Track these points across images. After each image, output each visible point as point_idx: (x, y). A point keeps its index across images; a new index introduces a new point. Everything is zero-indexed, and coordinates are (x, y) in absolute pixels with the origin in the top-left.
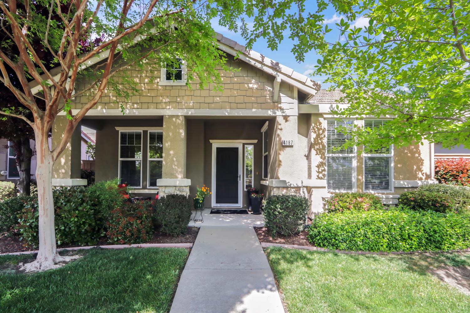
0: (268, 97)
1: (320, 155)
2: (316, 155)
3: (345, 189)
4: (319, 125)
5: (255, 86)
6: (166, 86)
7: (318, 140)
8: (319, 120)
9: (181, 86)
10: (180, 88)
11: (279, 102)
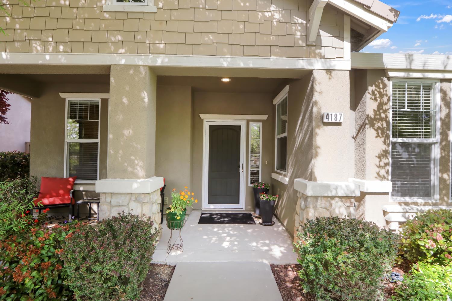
0: (299, 37)
1: (383, 139)
2: (376, 137)
3: (419, 196)
4: (383, 89)
5: (277, 16)
6: (116, 12)
7: (380, 114)
8: (382, 80)
9: (143, 13)
10: (141, 16)
11: (318, 44)
